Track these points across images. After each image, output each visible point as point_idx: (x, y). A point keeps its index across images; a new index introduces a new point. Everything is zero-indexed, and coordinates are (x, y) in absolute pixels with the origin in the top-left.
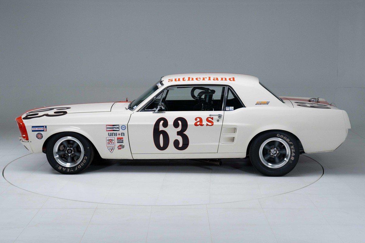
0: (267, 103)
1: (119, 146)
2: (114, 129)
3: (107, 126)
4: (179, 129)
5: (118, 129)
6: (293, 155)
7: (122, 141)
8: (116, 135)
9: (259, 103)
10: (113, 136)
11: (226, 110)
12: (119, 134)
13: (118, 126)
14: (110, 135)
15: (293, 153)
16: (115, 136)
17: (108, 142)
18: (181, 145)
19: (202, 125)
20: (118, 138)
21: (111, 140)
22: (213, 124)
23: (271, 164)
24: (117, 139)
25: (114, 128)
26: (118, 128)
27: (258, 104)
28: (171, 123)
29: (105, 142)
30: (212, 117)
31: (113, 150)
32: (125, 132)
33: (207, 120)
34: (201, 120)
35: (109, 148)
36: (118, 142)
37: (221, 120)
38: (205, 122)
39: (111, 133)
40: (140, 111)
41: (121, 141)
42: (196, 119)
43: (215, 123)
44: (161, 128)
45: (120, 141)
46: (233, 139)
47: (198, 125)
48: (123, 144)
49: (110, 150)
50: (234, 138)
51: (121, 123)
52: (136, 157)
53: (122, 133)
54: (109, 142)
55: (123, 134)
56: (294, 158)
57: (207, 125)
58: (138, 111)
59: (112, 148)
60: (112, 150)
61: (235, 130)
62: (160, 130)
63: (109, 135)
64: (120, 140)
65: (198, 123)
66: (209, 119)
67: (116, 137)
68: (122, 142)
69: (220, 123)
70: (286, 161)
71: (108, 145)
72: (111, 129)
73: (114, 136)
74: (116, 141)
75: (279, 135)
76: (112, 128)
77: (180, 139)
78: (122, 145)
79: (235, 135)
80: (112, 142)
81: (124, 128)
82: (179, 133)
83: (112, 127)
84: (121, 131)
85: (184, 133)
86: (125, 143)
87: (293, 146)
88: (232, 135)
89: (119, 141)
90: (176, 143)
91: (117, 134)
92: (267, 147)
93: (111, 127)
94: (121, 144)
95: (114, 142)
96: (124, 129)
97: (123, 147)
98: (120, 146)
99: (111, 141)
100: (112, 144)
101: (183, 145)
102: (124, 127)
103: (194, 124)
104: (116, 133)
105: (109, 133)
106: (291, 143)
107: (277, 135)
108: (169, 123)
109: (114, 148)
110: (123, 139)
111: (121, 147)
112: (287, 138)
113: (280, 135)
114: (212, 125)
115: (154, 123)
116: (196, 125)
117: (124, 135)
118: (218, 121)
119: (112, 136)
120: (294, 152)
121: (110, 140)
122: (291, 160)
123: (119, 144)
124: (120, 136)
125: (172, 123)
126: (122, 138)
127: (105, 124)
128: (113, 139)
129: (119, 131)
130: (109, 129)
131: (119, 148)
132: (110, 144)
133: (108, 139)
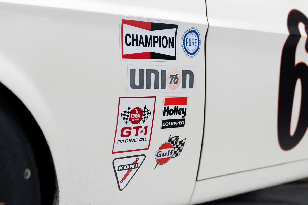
1: (164, 146)
2: (157, 49)
3: (129, 29)
5: (169, 51)
7: (179, 117)
8: (163, 87)
10: (148, 87)
12: (174, 79)
16: (156, 87)
17: (122, 124)
20: (168, 101)
21: (140, 111)
24: (163, 106)
26: (172, 43)
32: (197, 66)
35: (117, 164)
36: (165, 125)
41: (177, 117)
45: (173, 117)
48: (182, 134)
49: (121, 174)
51: (185, 17)
54: (130, 124)
55: (188, 77)
59: (132, 160)
63: (133, 86)
64: (175, 112)
67: (161, 96)
68: (182, 123)
73: (152, 91)
76: (150, 41)
80: (141, 124)
81: (193, 43)
84: (182, 61)
89: (169, 117)
93: (144, 33)
94: (174, 133)
97: (178, 148)
98: (170, 143)
99: (137, 116)
102: (195, 41)
104: (164, 72)
109: (141, 160)
110: (188, 106)
111: (172, 150)
121: (133, 112)
123: (167, 135)
127: (121, 16)
128: (148, 108)
129: (174, 58)
130: (133, 45)
131: (162, 157)
132: (130, 133)
133: (126, 109)
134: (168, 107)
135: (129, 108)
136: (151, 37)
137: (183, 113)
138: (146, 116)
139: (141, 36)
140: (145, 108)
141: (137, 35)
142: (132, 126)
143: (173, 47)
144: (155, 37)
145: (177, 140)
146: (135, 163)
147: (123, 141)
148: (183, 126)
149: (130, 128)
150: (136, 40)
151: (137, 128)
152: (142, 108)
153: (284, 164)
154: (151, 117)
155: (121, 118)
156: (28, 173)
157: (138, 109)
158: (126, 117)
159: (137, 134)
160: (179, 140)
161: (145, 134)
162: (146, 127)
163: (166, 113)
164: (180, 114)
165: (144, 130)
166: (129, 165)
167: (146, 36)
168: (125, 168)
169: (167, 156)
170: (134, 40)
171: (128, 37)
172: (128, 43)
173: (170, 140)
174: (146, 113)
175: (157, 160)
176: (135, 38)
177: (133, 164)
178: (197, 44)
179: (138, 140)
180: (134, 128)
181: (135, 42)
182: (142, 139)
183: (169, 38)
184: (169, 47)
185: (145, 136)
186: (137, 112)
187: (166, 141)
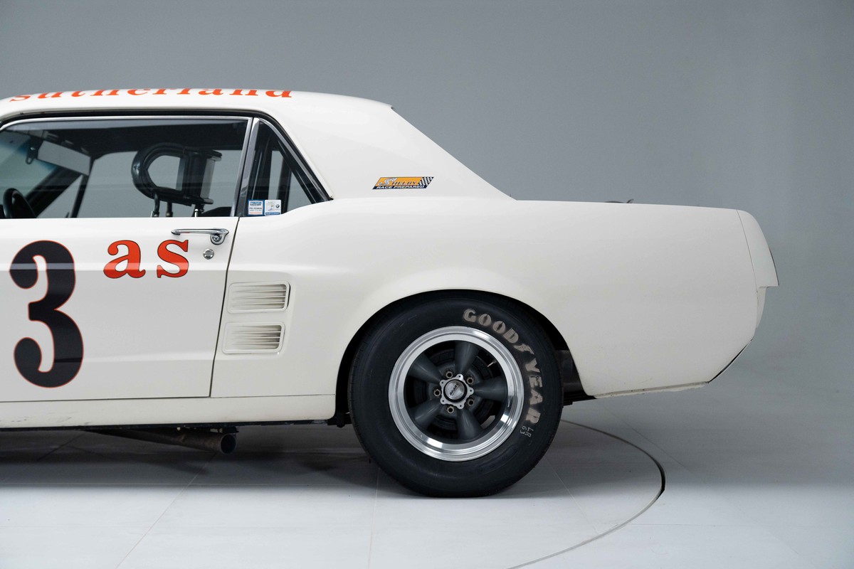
0: (424, 183)
4: (39, 291)
6: (533, 401)
9: (388, 183)
11: (247, 215)
15: (534, 393)
18: (46, 364)
19: (137, 274)
22: (184, 268)
23: (439, 444)
27: (385, 187)
30: (182, 238)
33: (163, 252)
34: (135, 252)
37: (222, 251)
38: (150, 262)
42: (113, 249)
43: (196, 264)
46: (273, 337)
47: (119, 275)
50: (279, 328)
56: (538, 415)
57: (161, 272)
61: (280, 294)
65: (122, 267)
66: (172, 248)
69: (218, 264)
70: (505, 425)
75: (471, 314)
77: (42, 335)
79: (284, 318)
82: (37, 311)
85: (62, 309)
87: (534, 363)
88: (270, 317)
90: (27, 354)
92: (424, 371)
101: (56, 361)
103: (102, 267)
106: (524, 348)
107: (466, 316)
112: (508, 328)
113: (478, 313)
114: (182, 273)
116: (111, 273)
118: (208, 256)
120: (538, 389)
122: (528, 424)
125: (7, 269)
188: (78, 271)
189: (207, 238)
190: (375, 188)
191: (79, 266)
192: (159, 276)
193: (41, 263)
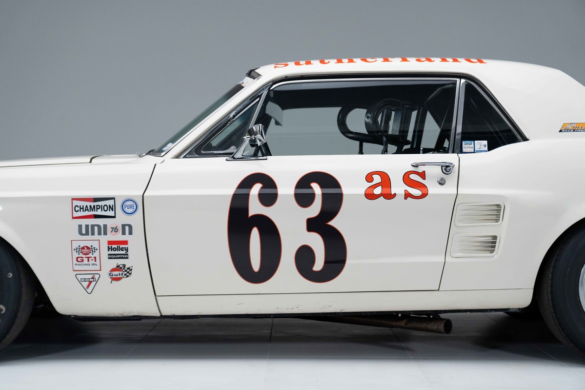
1: (113, 270)
2: (99, 212)
3: (76, 203)
4: (315, 210)
5: (111, 213)
7: (124, 252)
8: (105, 233)
9: (570, 127)
10: (93, 234)
11: (461, 152)
12: (115, 230)
13: (111, 203)
14: (84, 232)
16: (100, 234)
17: (76, 255)
18: (319, 265)
19: (389, 196)
20: (110, 243)
21: (88, 248)
22: (425, 192)
24: (106, 245)
25: (98, 207)
26: (111, 208)
27: (568, 130)
28: (286, 189)
29: (67, 257)
30: (420, 169)
31: (93, 283)
32: (135, 220)
33: (406, 179)
34: (386, 180)
35: (79, 277)
36: (111, 257)
37: (451, 179)
38: (398, 187)
39: (87, 226)
40: (185, 157)
41: (121, 252)
42: (369, 178)
43: (433, 189)
44: (255, 207)
45: (116, 252)
46: (491, 244)
47: (375, 197)
48: (127, 263)
49: (85, 284)
50: (495, 237)
51: (120, 192)
52: (172, 307)
53: (124, 226)
54: (81, 255)
55: (127, 228)
57: (407, 195)
58: (177, 157)
59: (91, 276)
60: (90, 282)
61: (496, 212)
62: (251, 213)
63: (80, 233)
64: (118, 249)
65: (378, 191)
66: (413, 177)
67: (104, 240)
68: (125, 256)
69: (449, 189)
71: (76, 268)
72: (87, 213)
73: (96, 236)
74: (105, 252)
76: (92, 208)
77: (316, 242)
78: (124, 266)
79: (501, 230)
80: (90, 255)
81: (130, 207)
82: (313, 225)
83: (92, 204)
84: (121, 219)
85: (331, 223)
86: (135, 259)
88: (488, 229)
89: (113, 252)
90: (304, 256)
91: (109, 230)
93: (89, 204)
94: (121, 262)
95: (96, 254)
96: (130, 211)
97: (128, 272)
98: (118, 268)
99: (86, 251)
100: (91, 262)
101: (326, 262)
102: (132, 205)
103: (362, 191)
104: (105, 226)
105: (80, 226)
108: (281, 191)
109: (97, 277)
110: (129, 246)
111: (121, 273)
114: (424, 195)
115: (231, 191)
116: (370, 196)
117: (131, 233)
118: (442, 183)
119: (90, 237)
121: (83, 248)
123: (114, 263)
124: (119, 237)
125: (292, 191)
126: (126, 243)
127: (69, 197)
128: (94, 246)
129: (114, 217)
130: (80, 211)
131: (114, 277)
132: (83, 261)
133: (77, 246)
134: (111, 247)
135: (79, 246)
136: (94, 206)
137: (125, 250)
138: (94, 251)
139: (87, 206)
140: (92, 246)
141: (83, 206)
142: (84, 256)
143: (113, 210)
144: (97, 206)
145: (125, 267)
146: (93, 278)
147: (79, 265)
148: (127, 258)
149: (83, 258)
150: (83, 208)
151: (88, 258)
152: (89, 246)
153: (259, 294)
154: (97, 252)
155: (74, 252)
156: (11, 275)
157: (87, 247)
158: (78, 251)
159: (88, 261)
160: (126, 267)
161: (95, 261)
162: (95, 258)
163: (110, 250)
164: (123, 250)
165: (94, 259)
166: (89, 279)
167: (90, 206)
168: (86, 280)
169: (118, 276)
170: (81, 208)
171: (77, 207)
172: (77, 210)
173: (118, 266)
174: (93, 249)
175: (111, 278)
176: (82, 207)
177: (91, 279)
178: (135, 208)
179: (91, 265)
180: (86, 257)
181: (82, 210)
182: (93, 265)
183: (110, 206)
184: (110, 211)
185: (95, 263)
186: (85, 248)
187: (115, 266)
188: (346, 194)
189: (438, 169)
190: (561, 131)
191: (346, 190)
192: (406, 198)
193: (316, 188)
